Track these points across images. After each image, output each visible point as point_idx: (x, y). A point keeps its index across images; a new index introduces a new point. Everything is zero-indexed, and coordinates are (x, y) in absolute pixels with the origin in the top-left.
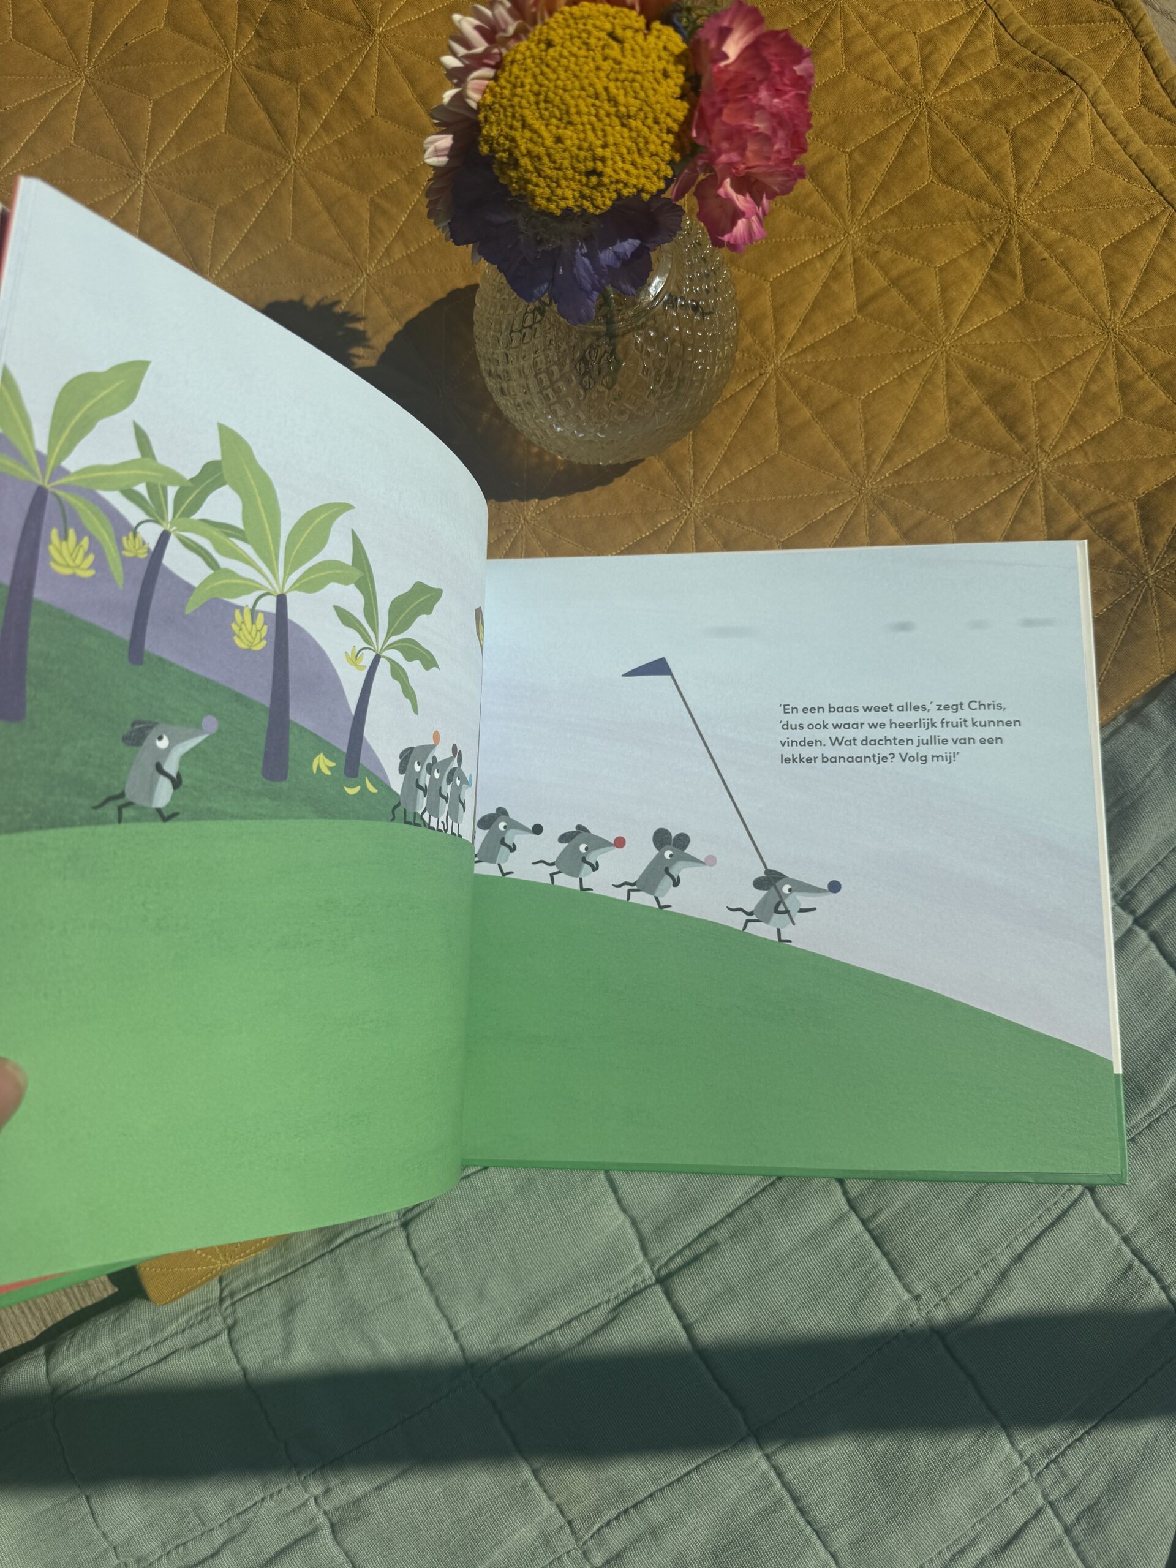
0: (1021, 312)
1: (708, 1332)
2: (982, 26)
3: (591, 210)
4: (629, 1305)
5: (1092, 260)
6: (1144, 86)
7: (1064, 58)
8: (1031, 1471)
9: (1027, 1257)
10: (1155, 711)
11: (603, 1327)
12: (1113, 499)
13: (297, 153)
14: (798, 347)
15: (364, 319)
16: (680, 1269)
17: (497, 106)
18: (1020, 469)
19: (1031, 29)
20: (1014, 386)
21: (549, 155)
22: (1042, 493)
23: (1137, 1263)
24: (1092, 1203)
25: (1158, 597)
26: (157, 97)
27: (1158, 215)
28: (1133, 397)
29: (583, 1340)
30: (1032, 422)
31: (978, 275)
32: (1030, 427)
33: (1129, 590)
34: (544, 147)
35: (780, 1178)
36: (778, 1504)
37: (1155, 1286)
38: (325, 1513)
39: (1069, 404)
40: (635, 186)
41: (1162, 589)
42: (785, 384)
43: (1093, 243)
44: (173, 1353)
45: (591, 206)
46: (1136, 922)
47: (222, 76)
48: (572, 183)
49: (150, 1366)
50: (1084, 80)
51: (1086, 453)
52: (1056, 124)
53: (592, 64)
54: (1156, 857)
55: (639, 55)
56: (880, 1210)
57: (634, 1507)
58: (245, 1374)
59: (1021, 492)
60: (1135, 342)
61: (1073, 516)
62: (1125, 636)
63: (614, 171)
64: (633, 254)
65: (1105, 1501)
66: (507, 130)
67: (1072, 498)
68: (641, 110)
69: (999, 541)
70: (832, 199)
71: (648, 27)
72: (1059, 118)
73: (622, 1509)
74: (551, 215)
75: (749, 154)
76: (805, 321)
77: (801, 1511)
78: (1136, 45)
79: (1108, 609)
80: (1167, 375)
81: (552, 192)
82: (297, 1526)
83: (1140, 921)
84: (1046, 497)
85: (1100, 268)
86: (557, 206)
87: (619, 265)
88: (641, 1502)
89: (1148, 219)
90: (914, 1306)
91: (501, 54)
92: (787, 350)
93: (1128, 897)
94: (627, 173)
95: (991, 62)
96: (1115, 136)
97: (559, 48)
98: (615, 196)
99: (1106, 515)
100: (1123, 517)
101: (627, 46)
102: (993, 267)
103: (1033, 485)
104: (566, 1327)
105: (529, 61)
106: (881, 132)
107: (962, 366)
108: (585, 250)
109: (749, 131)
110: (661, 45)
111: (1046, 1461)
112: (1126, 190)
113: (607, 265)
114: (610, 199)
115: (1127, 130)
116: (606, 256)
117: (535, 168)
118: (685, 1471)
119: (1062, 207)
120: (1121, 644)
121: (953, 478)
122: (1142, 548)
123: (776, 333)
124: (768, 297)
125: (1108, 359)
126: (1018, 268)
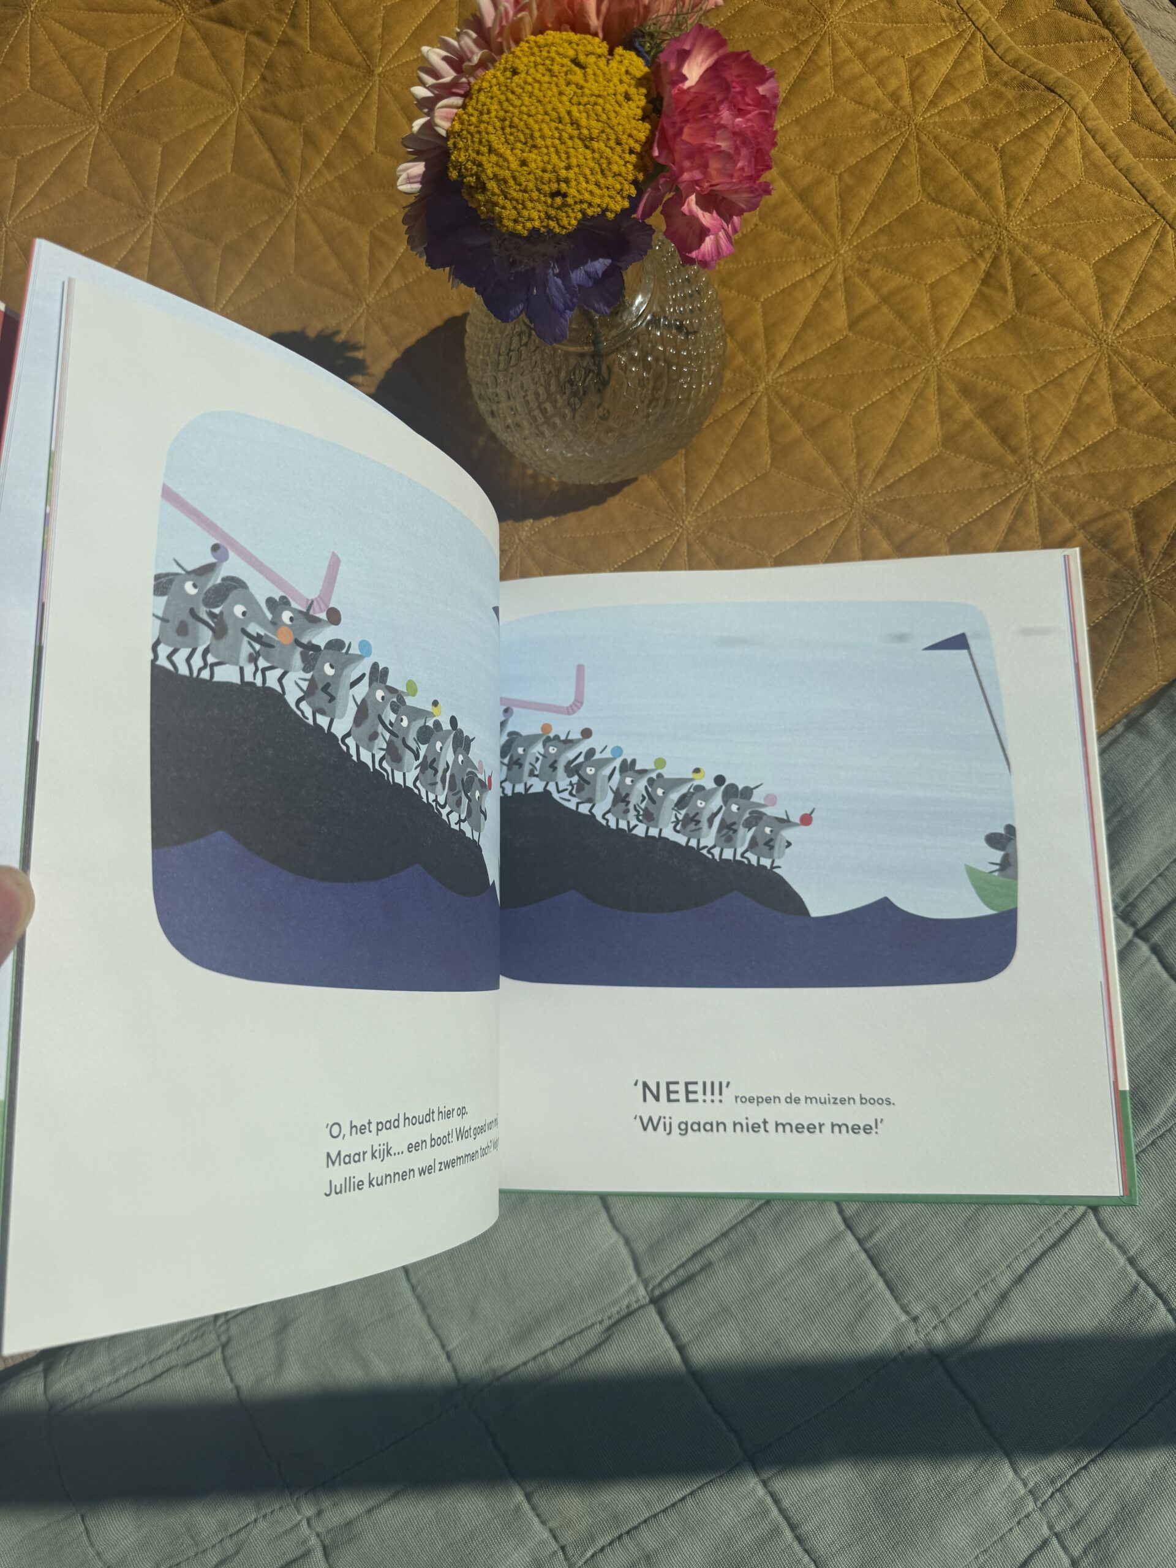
0: (1012, 326)
1: (702, 1354)
2: (970, 48)
3: (557, 230)
4: (623, 1325)
5: (1083, 273)
6: (1134, 101)
7: (1052, 76)
8: (1035, 1501)
9: (1028, 1278)
10: (1154, 720)
11: (596, 1348)
12: (1107, 507)
13: (299, 190)
14: (789, 366)
15: (364, 347)
16: (675, 1289)
17: (465, 132)
18: (1013, 481)
19: (1020, 50)
20: (1006, 398)
21: (514, 178)
22: (1035, 505)
23: (1143, 1285)
24: (1096, 1224)
25: (1154, 604)
26: (166, 140)
27: (1150, 227)
28: (1127, 407)
29: (576, 1361)
30: (1025, 434)
31: (969, 291)
32: (1022, 439)
33: (1125, 597)
34: (509, 170)
36: (775, 1532)
37: (1162, 1309)
38: (318, 1535)
39: (1062, 415)
40: (599, 206)
41: (1158, 596)
42: (776, 402)
43: (1084, 256)
44: (167, 1371)
45: (557, 226)
46: (1137, 934)
47: (229, 119)
48: (537, 204)
49: (145, 1383)
50: (1073, 97)
51: (1080, 464)
52: (1045, 141)
53: (555, 89)
54: (1157, 868)
55: (601, 79)
56: (877, 1229)
57: (628, 1533)
58: (238, 1393)
59: (1013, 504)
60: (1128, 353)
61: (1067, 526)
62: (1122, 644)
63: (578, 191)
64: (604, 273)
65: (1112, 1533)
66: (474, 155)
67: (1066, 508)
68: (603, 132)
69: (993, 552)
70: (822, 220)
71: (611, 52)
72: (1047, 134)
73: (616, 1535)
74: (519, 236)
75: (713, 173)
76: (797, 339)
77: (799, 1539)
78: (1125, 62)
79: (1105, 618)
80: (1161, 384)
81: (518, 213)
82: (289, 1548)
83: (1142, 934)
84: (1040, 508)
85: (1092, 282)
86: (524, 227)
87: (591, 284)
88: (636, 1528)
89: (1139, 232)
90: (912, 1328)
91: (469, 83)
92: (778, 369)
93: (1129, 908)
94: (591, 193)
95: (980, 82)
96: (1104, 150)
97: (523, 75)
98: (580, 216)
99: (1101, 524)
100: (1118, 526)
101: (589, 71)
102: (984, 282)
103: (1026, 499)
104: (559, 1348)
105: (495, 89)
106: (870, 154)
107: (953, 380)
108: (557, 271)
109: (711, 149)
110: (623, 70)
111: (1051, 1490)
112: (1116, 204)
113: (578, 285)
114: (575, 218)
115: (1117, 145)
116: (578, 276)
117: (501, 190)
118: (679, 1496)
119: (1052, 221)
120: (1118, 651)
121: (945, 491)
122: (1137, 556)
123: (767, 352)
124: (758, 317)
125: (1100, 371)
126: (1009, 282)
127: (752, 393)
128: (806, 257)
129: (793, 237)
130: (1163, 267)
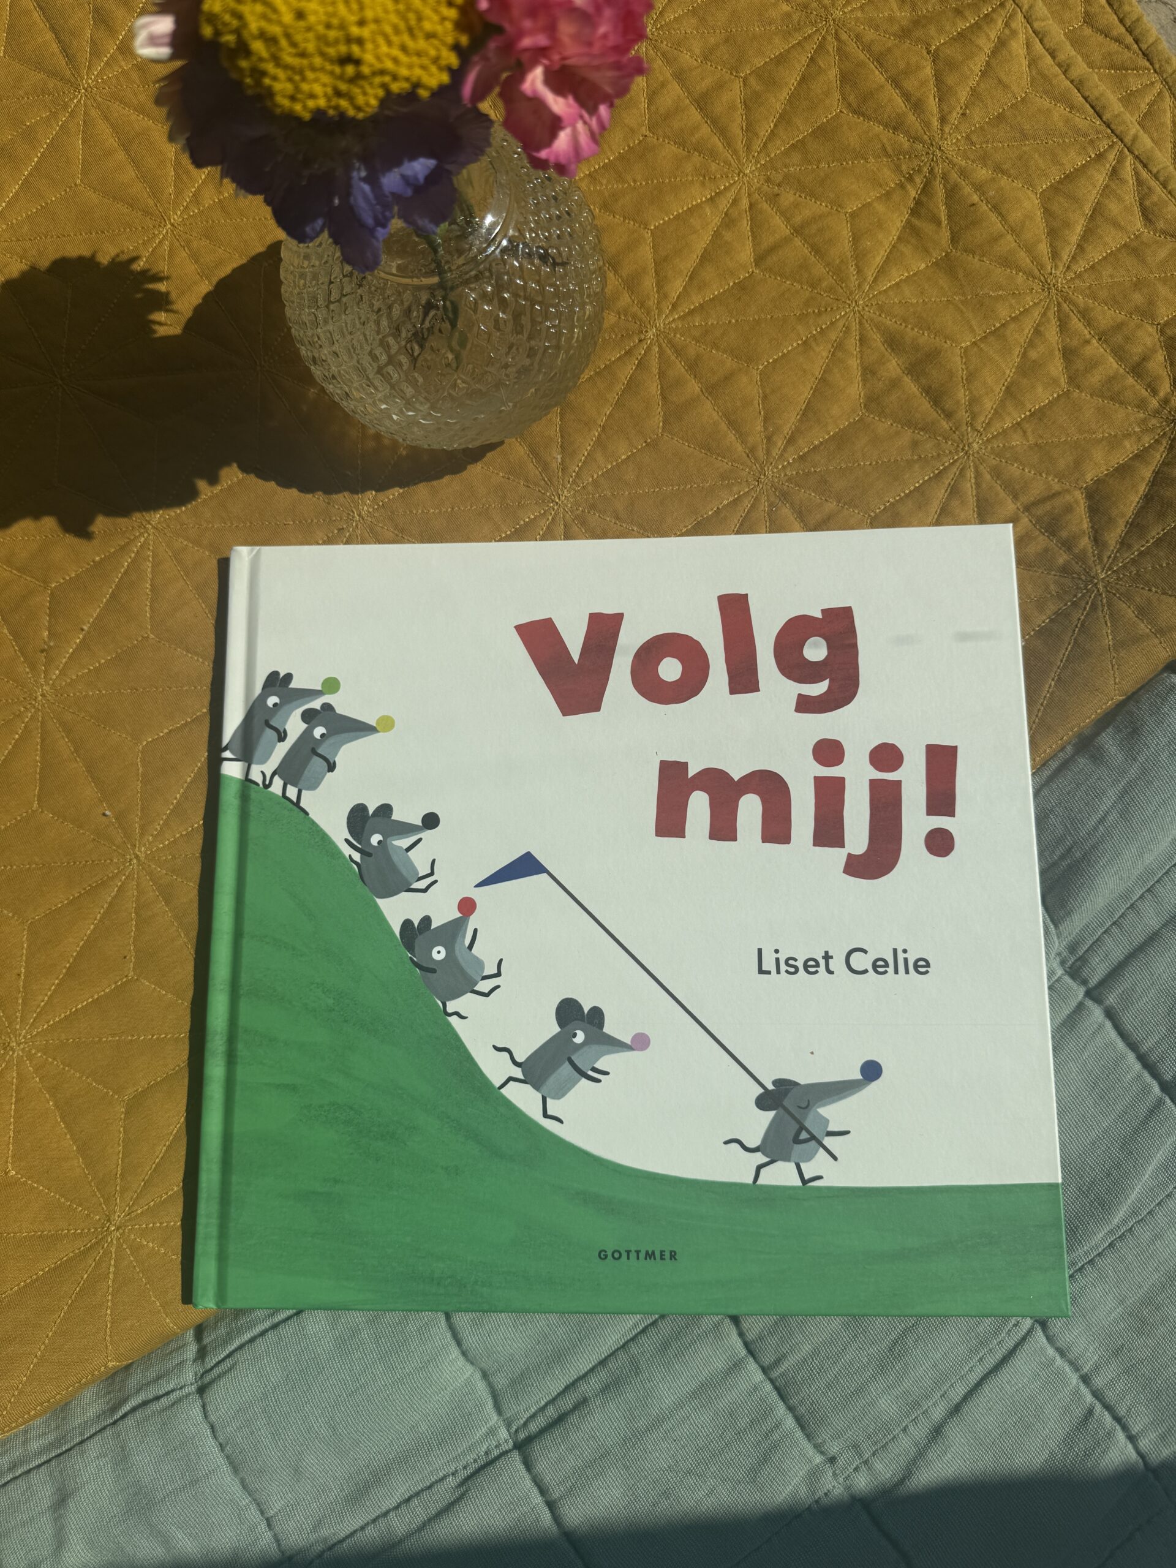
0: (947, 265)
1: (578, 1513)
3: (351, 112)
4: (480, 1479)
5: (1028, 204)
9: (965, 1409)
11: (447, 1508)
12: (1056, 487)
13: (88, 81)
15: (167, 278)
16: (542, 1431)
18: (947, 452)
20: (940, 352)
21: (288, 36)
22: (973, 481)
23: (1099, 1408)
24: (1044, 1339)
25: (1110, 605)
27: (1105, 151)
28: (1079, 365)
29: (424, 1524)
30: (962, 395)
31: (896, 222)
32: (958, 402)
33: (1075, 596)
34: (281, 26)
35: (662, 1317)
37: (1121, 1437)
39: (1004, 373)
40: (407, 79)
41: (1115, 595)
42: (669, 352)
43: (1030, 184)
45: (350, 107)
46: (1088, 994)
48: (321, 75)
51: (1025, 432)
52: (985, 43)
54: (1111, 915)
56: (784, 1355)
59: (947, 480)
60: (1080, 300)
61: (1009, 507)
62: (1071, 651)
63: (377, 57)
64: (427, 178)
67: (1008, 486)
70: (722, 132)
72: (988, 36)
74: (298, 119)
75: (565, 38)
76: (693, 276)
79: (1051, 620)
80: (1119, 339)
81: (296, 87)
83: (1094, 994)
84: (978, 485)
85: (1039, 213)
86: (305, 107)
87: (409, 192)
89: (1093, 156)
90: (828, 1470)
92: (671, 311)
93: (1077, 965)
94: (395, 60)
96: (1053, 57)
98: (381, 93)
99: (1048, 506)
100: (1069, 509)
102: (914, 212)
103: (962, 473)
106: (781, 54)
107: (879, 329)
108: (363, 174)
109: (561, 4)
112: (1067, 121)
113: (393, 194)
114: (376, 97)
115: (1068, 51)
116: (391, 181)
117: (271, 54)
119: (993, 141)
120: (1066, 661)
121: (868, 463)
122: (1090, 546)
123: (658, 292)
124: (648, 248)
125: (1048, 320)
126: (943, 213)
127: (640, 341)
128: (704, 177)
129: (689, 152)
130: (1120, 199)
